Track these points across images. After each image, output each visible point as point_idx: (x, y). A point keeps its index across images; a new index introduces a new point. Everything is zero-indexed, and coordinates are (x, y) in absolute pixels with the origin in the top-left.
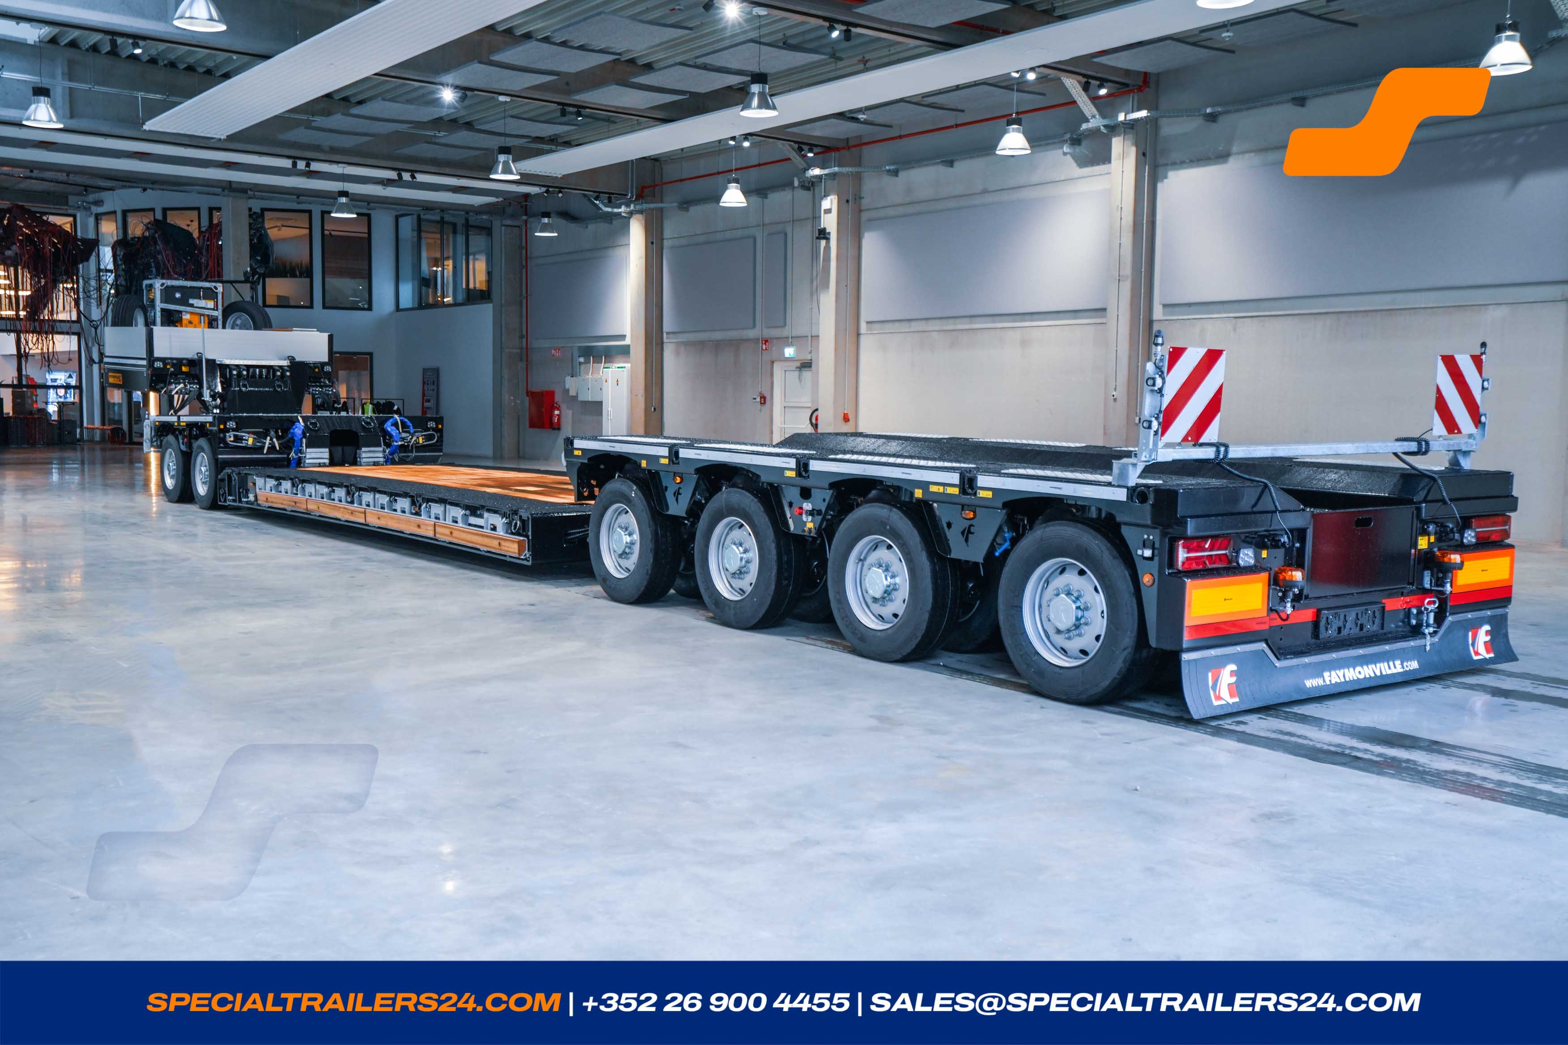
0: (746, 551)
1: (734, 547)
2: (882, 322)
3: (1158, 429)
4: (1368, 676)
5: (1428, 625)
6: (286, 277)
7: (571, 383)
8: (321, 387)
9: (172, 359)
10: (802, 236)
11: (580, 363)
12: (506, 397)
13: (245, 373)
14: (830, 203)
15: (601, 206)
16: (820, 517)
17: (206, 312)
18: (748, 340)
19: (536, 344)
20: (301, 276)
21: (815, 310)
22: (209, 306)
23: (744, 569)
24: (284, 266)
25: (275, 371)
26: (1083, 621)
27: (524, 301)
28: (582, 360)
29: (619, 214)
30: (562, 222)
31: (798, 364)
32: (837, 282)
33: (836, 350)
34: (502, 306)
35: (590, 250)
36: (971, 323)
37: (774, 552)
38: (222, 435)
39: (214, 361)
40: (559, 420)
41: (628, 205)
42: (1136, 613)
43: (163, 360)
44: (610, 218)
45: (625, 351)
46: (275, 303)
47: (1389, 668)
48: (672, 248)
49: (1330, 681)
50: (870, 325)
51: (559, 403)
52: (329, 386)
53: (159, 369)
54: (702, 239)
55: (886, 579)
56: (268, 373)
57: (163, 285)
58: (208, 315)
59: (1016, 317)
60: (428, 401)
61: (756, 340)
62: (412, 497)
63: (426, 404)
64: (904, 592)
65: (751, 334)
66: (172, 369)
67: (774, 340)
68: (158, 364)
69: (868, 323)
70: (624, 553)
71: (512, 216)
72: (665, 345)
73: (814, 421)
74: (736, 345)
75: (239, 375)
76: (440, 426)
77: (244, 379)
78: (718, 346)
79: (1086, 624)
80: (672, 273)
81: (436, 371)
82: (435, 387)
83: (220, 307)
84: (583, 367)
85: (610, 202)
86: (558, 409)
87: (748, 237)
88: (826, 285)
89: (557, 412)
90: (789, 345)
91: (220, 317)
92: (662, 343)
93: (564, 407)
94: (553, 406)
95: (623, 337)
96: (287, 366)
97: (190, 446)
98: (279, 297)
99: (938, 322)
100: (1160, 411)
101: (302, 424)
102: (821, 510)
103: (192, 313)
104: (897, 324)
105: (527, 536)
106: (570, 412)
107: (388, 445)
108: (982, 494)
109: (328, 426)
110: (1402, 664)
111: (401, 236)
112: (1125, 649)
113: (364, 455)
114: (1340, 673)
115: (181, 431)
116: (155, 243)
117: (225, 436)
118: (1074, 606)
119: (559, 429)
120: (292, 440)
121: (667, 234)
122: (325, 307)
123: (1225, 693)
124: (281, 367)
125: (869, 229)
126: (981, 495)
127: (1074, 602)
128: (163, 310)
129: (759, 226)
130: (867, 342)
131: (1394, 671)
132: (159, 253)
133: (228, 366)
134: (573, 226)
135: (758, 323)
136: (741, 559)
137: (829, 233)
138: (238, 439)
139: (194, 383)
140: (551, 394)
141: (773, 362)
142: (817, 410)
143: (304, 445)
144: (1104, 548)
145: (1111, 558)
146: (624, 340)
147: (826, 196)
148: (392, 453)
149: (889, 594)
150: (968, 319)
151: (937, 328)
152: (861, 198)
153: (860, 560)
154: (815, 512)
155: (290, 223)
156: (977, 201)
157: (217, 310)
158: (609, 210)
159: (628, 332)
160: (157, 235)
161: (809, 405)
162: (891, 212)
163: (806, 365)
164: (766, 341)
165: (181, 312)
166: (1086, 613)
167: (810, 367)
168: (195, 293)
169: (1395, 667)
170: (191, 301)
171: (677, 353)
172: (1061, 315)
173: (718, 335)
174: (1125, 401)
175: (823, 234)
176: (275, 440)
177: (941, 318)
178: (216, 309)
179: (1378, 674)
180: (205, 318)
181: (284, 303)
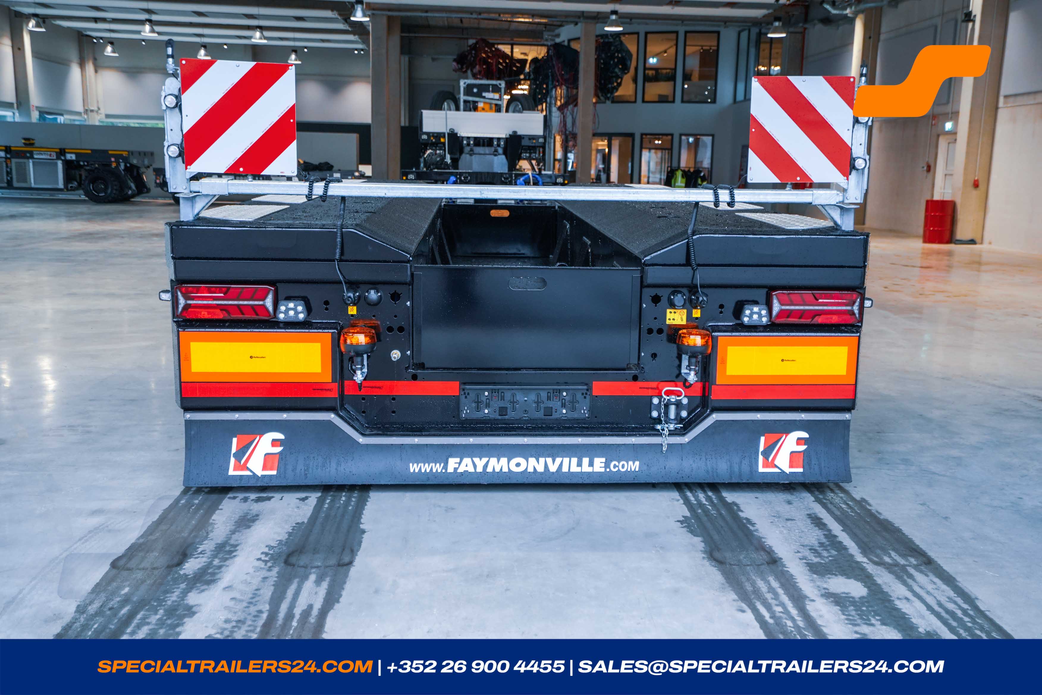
2: (1015, 95)
4: (531, 470)
5: (668, 420)
9: (434, 133)
13: (472, 142)
15: (830, 9)
17: (493, 101)
22: (496, 98)
25: (494, 142)
29: (849, 15)
33: (970, 123)
39: (456, 134)
43: (428, 134)
47: (580, 465)
48: (885, 40)
49: (456, 469)
50: (1006, 99)
53: (424, 140)
57: (465, 83)
58: (496, 104)
60: (743, 170)
61: (928, 117)
63: (741, 173)
66: (434, 140)
67: (940, 116)
68: (424, 137)
69: (1004, 97)
74: (916, 121)
78: (905, 122)
83: (502, 97)
87: (932, 26)
90: (949, 120)
91: (504, 106)
103: (484, 103)
110: (605, 463)
114: (480, 461)
121: (883, 28)
122: (681, 101)
123: (256, 463)
125: (1015, 9)
128: (465, 100)
129: (940, 15)
131: (586, 469)
133: (463, 138)
137: (975, 16)
141: (938, 136)
164: (935, 117)
165: (477, 102)
168: (485, 88)
170: (484, 94)
175: (970, 17)
178: (500, 99)
179: (554, 470)
180: (493, 106)
181: (663, 99)
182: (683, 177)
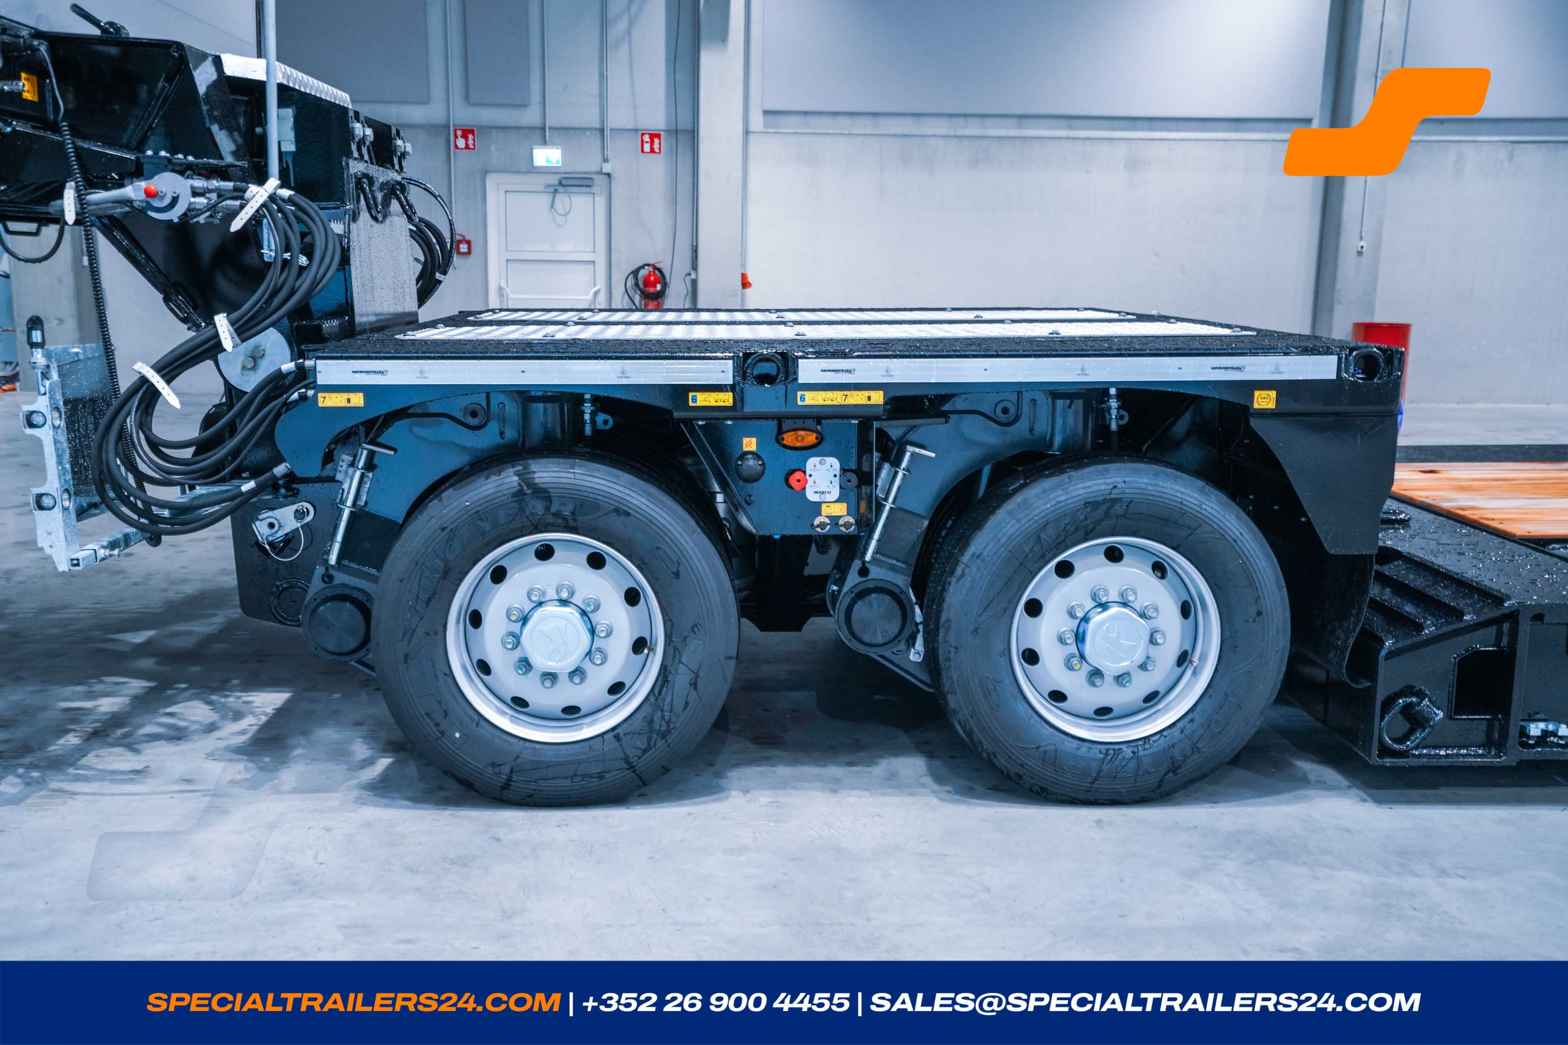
2: (805, 113)
31: (559, 180)
50: (770, 118)
59: (1117, 123)
61: (434, 128)
65: (419, 114)
67: (494, 131)
69: (766, 112)
130: (765, 147)
135: (440, 94)
141: (486, 174)
150: (1015, 121)
151: (943, 131)
164: (469, 132)
177: (950, 115)
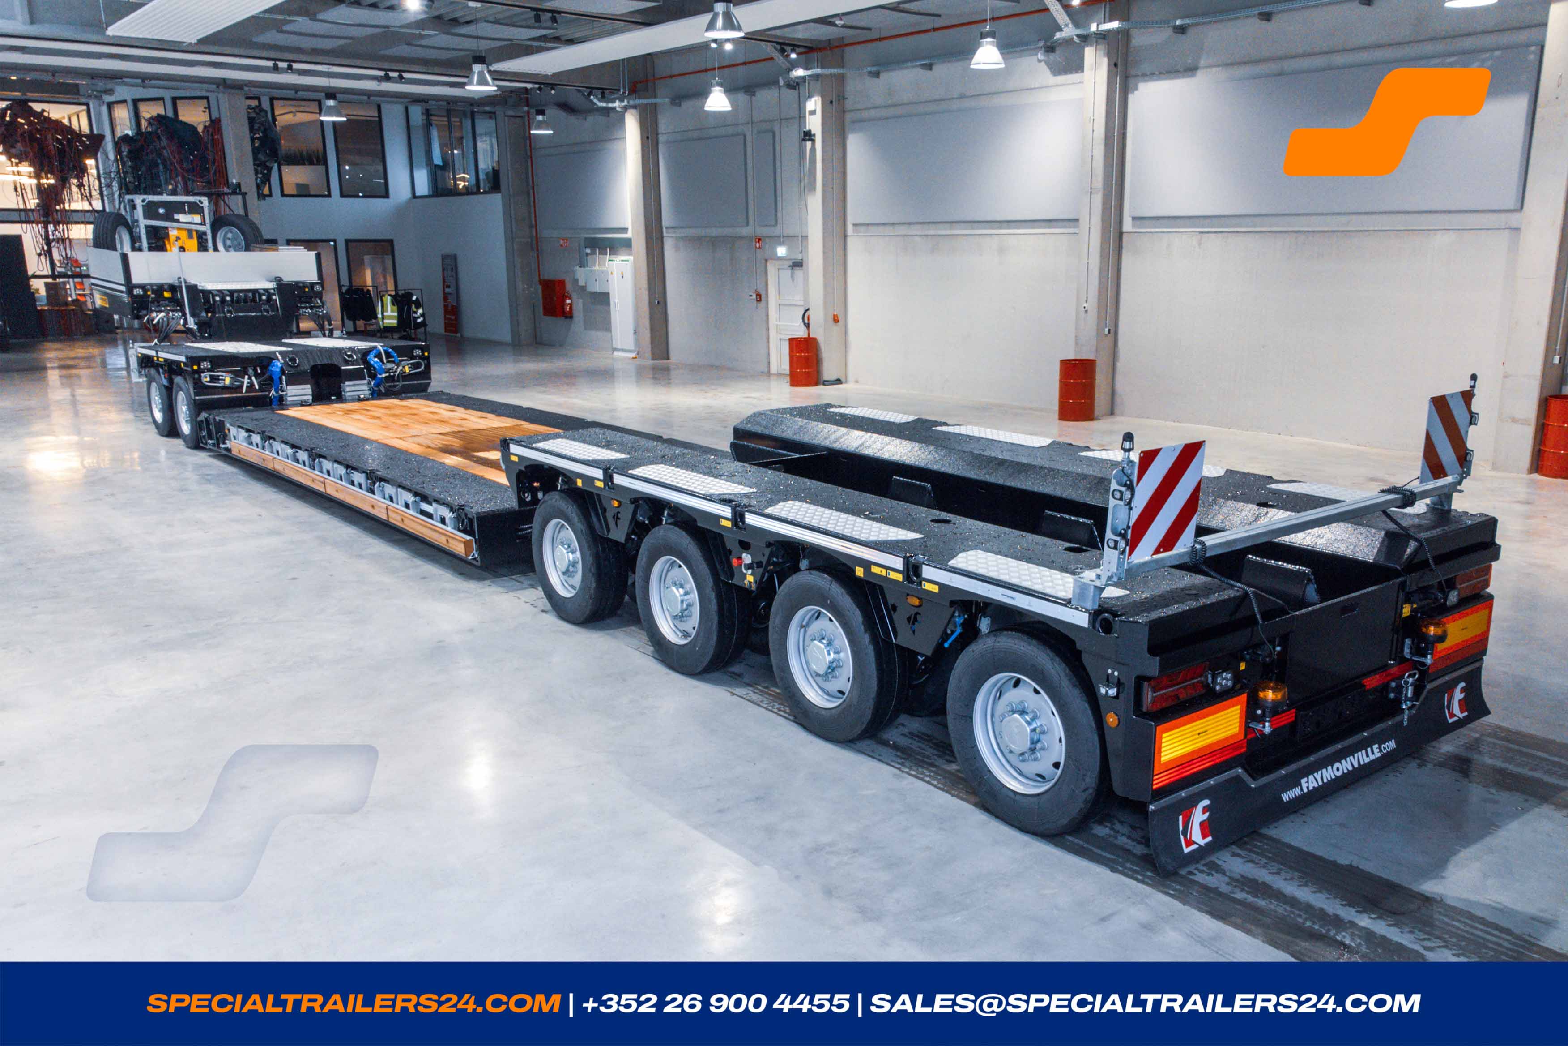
0: (686, 593)
1: (674, 589)
2: (868, 225)
3: (1125, 548)
4: (1346, 771)
5: (1407, 699)
6: (304, 164)
7: (581, 274)
8: (311, 308)
9: (152, 285)
10: (789, 136)
11: (587, 254)
12: (520, 285)
13: (228, 298)
14: (814, 104)
15: (595, 101)
16: (761, 570)
17: (193, 227)
18: (742, 238)
19: (545, 233)
20: (318, 164)
21: (804, 207)
22: (196, 221)
23: (686, 613)
24: (301, 153)
25: (260, 295)
26: (1039, 745)
27: (531, 191)
28: (588, 251)
29: (614, 108)
30: (561, 114)
31: (790, 263)
32: (824, 185)
33: (824, 253)
34: (510, 195)
35: (590, 143)
36: (951, 229)
37: (714, 601)
38: (196, 376)
39: (196, 286)
40: (571, 308)
41: (622, 101)
42: (1098, 752)
43: (143, 287)
44: (607, 111)
45: (627, 244)
46: (295, 192)
47: (1367, 756)
48: (667, 142)
49: (1308, 787)
50: (856, 227)
51: (570, 292)
52: (319, 307)
53: (138, 296)
54: (695, 134)
55: (829, 654)
56: (254, 296)
57: (143, 201)
58: (197, 231)
59: (994, 224)
60: (449, 287)
61: (750, 238)
62: (367, 473)
63: (447, 290)
64: (848, 670)
65: (745, 231)
66: (153, 296)
67: (767, 239)
68: (138, 292)
69: (854, 225)
70: (568, 570)
71: (515, 106)
72: (665, 239)
73: (806, 321)
74: (731, 241)
75: (223, 301)
76: (426, 354)
77: (228, 305)
78: (715, 242)
79: (1043, 749)
80: (668, 169)
81: (455, 257)
82: (454, 274)
83: (207, 221)
84: (589, 257)
85: (603, 97)
86: (570, 298)
87: (738, 135)
88: (812, 187)
89: (568, 301)
90: (782, 244)
91: (209, 232)
92: (662, 237)
93: (574, 296)
94: (564, 296)
95: (625, 230)
96: (274, 289)
97: (171, 381)
98: (298, 186)
99: (919, 227)
100: (1128, 527)
101: (282, 361)
102: (761, 562)
103: (179, 229)
104: (881, 228)
105: (474, 537)
106: (581, 301)
107: (373, 376)
108: (928, 586)
109: (308, 361)
110: (1380, 748)
111: (412, 123)
112: (1085, 790)
113: (348, 389)
114: (1318, 775)
115: (161, 366)
116: (159, 138)
117: (200, 376)
118: (1028, 729)
119: (571, 317)
120: (271, 379)
121: (662, 128)
122: (342, 195)
123: (1196, 835)
124: (266, 290)
125: (854, 131)
126: (926, 588)
127: (1029, 724)
128: (147, 227)
129: (748, 123)
130: (853, 244)
131: (1372, 757)
132: (164, 148)
133: (210, 292)
134: (573, 120)
135: (751, 222)
136: (682, 602)
137: (814, 135)
138: (214, 379)
139: (177, 311)
140: (562, 283)
141: (766, 260)
142: (808, 310)
143: (284, 383)
144: (1062, 675)
145: (1071, 687)
146: (627, 233)
147: (810, 97)
148: (378, 385)
149: (833, 670)
152: (844, 99)
153: (802, 626)
154: (755, 565)
155: (301, 109)
156: (956, 105)
157: (205, 225)
158: (603, 105)
159: (629, 225)
160: (159, 131)
161: (802, 303)
162: (873, 113)
163: (798, 264)
164: (759, 240)
165: (167, 228)
166: (1042, 736)
167: (802, 266)
168: (179, 207)
169: (1373, 753)
170: (176, 216)
171: (677, 248)
172: (1036, 224)
173: (714, 232)
174: (1096, 311)
175: (808, 136)
176: (253, 378)
178: (203, 223)
179: (1356, 765)
180: (194, 234)
181: (303, 192)
182: (393, 304)
